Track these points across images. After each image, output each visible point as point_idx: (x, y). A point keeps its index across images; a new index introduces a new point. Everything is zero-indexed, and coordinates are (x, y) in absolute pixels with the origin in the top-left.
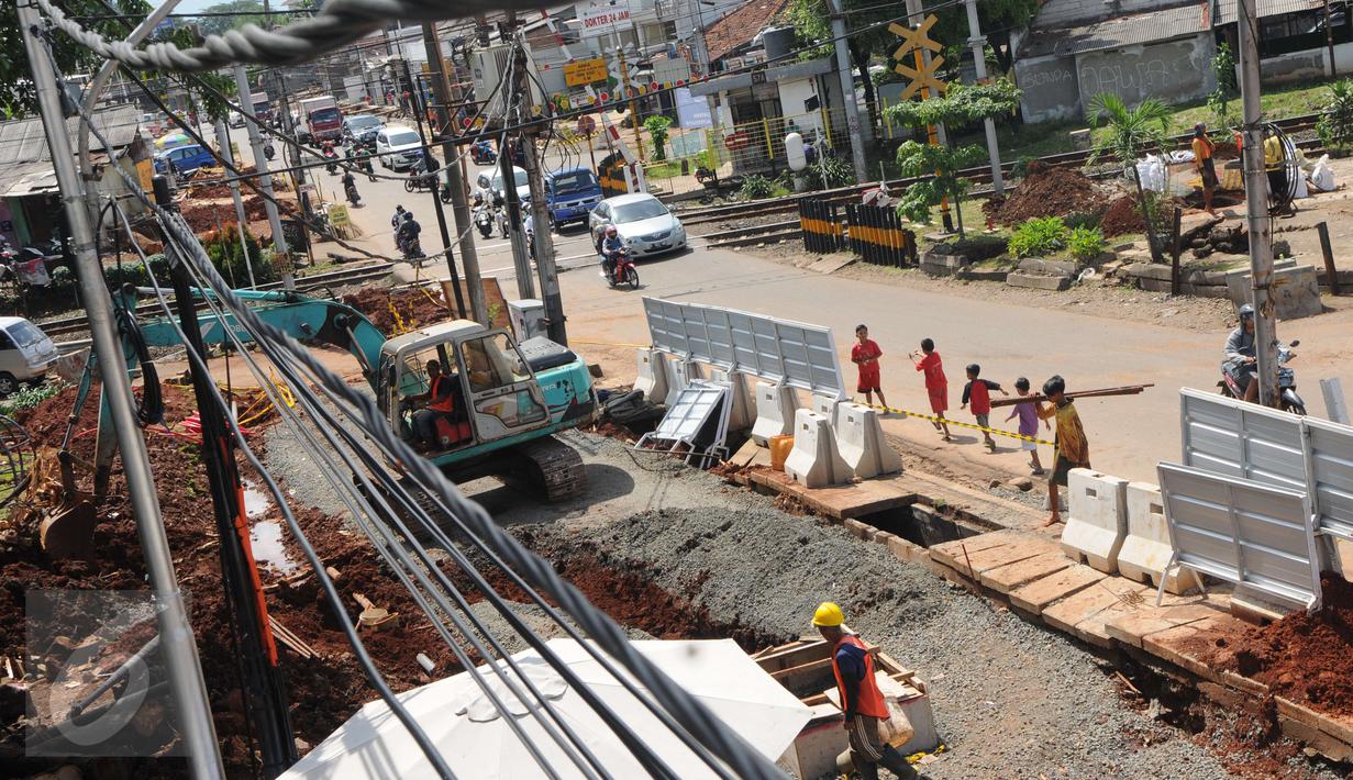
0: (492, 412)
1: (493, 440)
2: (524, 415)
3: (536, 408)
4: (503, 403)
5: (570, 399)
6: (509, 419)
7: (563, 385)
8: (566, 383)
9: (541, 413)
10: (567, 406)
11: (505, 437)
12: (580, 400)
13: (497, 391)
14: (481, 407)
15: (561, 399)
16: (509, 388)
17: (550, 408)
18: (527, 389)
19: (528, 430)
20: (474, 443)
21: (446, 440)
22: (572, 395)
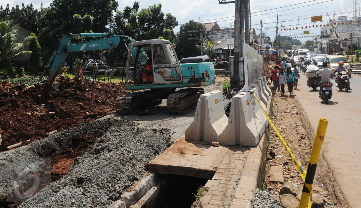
0: (161, 73)
1: (159, 84)
2: (173, 77)
3: (178, 75)
4: (166, 71)
5: (192, 75)
6: (167, 77)
7: (190, 69)
8: (191, 68)
9: (179, 78)
10: (191, 77)
11: (163, 84)
12: (196, 76)
13: (163, 65)
14: (157, 71)
15: (189, 74)
16: (168, 65)
17: (183, 77)
18: (175, 67)
19: (173, 83)
20: (153, 84)
21: (144, 80)
22: (193, 73)
